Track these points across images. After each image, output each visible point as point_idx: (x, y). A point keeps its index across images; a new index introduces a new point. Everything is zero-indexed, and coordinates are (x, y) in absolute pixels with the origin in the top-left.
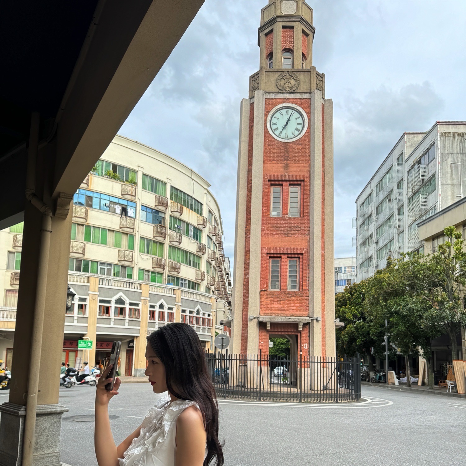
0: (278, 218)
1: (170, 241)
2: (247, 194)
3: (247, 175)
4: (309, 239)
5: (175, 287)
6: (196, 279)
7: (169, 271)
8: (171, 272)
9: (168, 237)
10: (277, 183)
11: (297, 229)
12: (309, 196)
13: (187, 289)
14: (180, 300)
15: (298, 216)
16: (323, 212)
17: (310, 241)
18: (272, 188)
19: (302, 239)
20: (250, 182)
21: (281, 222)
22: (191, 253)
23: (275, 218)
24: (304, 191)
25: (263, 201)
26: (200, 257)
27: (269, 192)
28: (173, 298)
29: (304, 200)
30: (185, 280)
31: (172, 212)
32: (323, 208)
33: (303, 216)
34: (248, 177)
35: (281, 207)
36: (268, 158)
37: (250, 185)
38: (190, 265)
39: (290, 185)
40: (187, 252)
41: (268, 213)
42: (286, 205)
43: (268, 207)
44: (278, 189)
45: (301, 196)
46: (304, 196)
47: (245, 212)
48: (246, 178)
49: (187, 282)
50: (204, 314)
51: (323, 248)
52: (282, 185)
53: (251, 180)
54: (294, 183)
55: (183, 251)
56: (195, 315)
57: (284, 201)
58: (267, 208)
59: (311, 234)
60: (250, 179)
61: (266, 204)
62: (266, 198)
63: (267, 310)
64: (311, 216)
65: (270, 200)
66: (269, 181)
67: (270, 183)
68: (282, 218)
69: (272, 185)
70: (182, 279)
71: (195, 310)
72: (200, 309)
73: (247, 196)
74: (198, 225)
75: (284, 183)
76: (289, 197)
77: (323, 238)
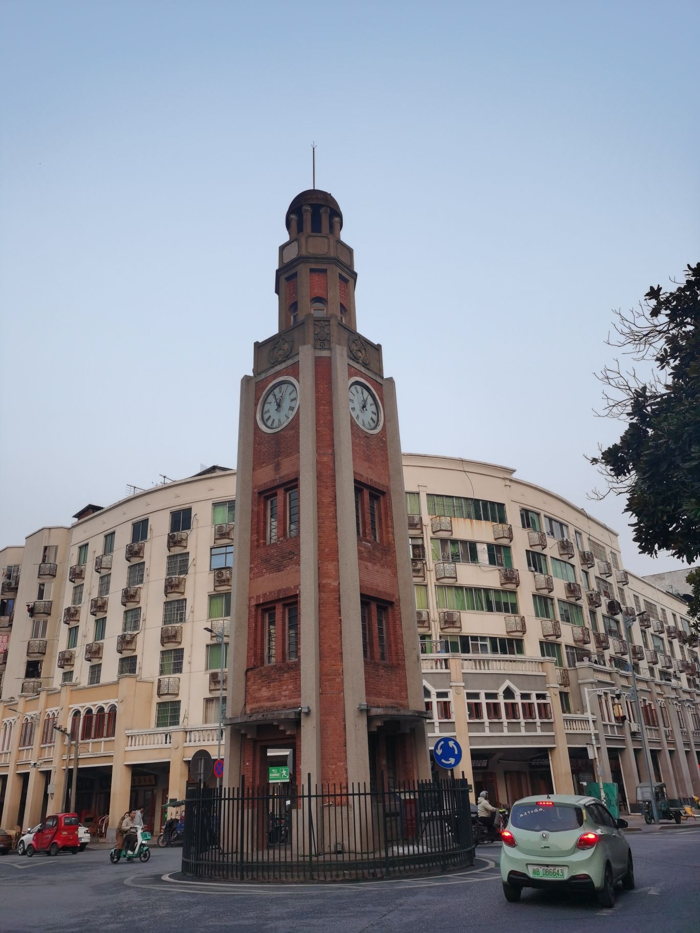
1: (437, 579)
5: (445, 655)
6: (508, 632)
7: (441, 629)
8: (446, 630)
9: (433, 574)
10: (270, 493)
11: (291, 557)
13: (490, 655)
14: (460, 677)
18: (269, 501)
19: (297, 572)
22: (490, 589)
25: (251, 526)
26: (514, 593)
27: (261, 510)
28: (445, 675)
30: (483, 638)
31: (434, 533)
32: (334, 511)
36: (258, 462)
38: (490, 609)
39: (286, 490)
40: (478, 590)
41: (261, 541)
42: (281, 522)
43: (260, 532)
49: (488, 643)
50: (525, 696)
51: (336, 577)
52: (277, 494)
54: (289, 485)
55: (469, 589)
56: (501, 700)
66: (260, 493)
67: (263, 495)
69: (266, 498)
70: (474, 638)
71: (500, 691)
72: (513, 687)
74: (496, 539)
76: (288, 507)
77: (334, 559)
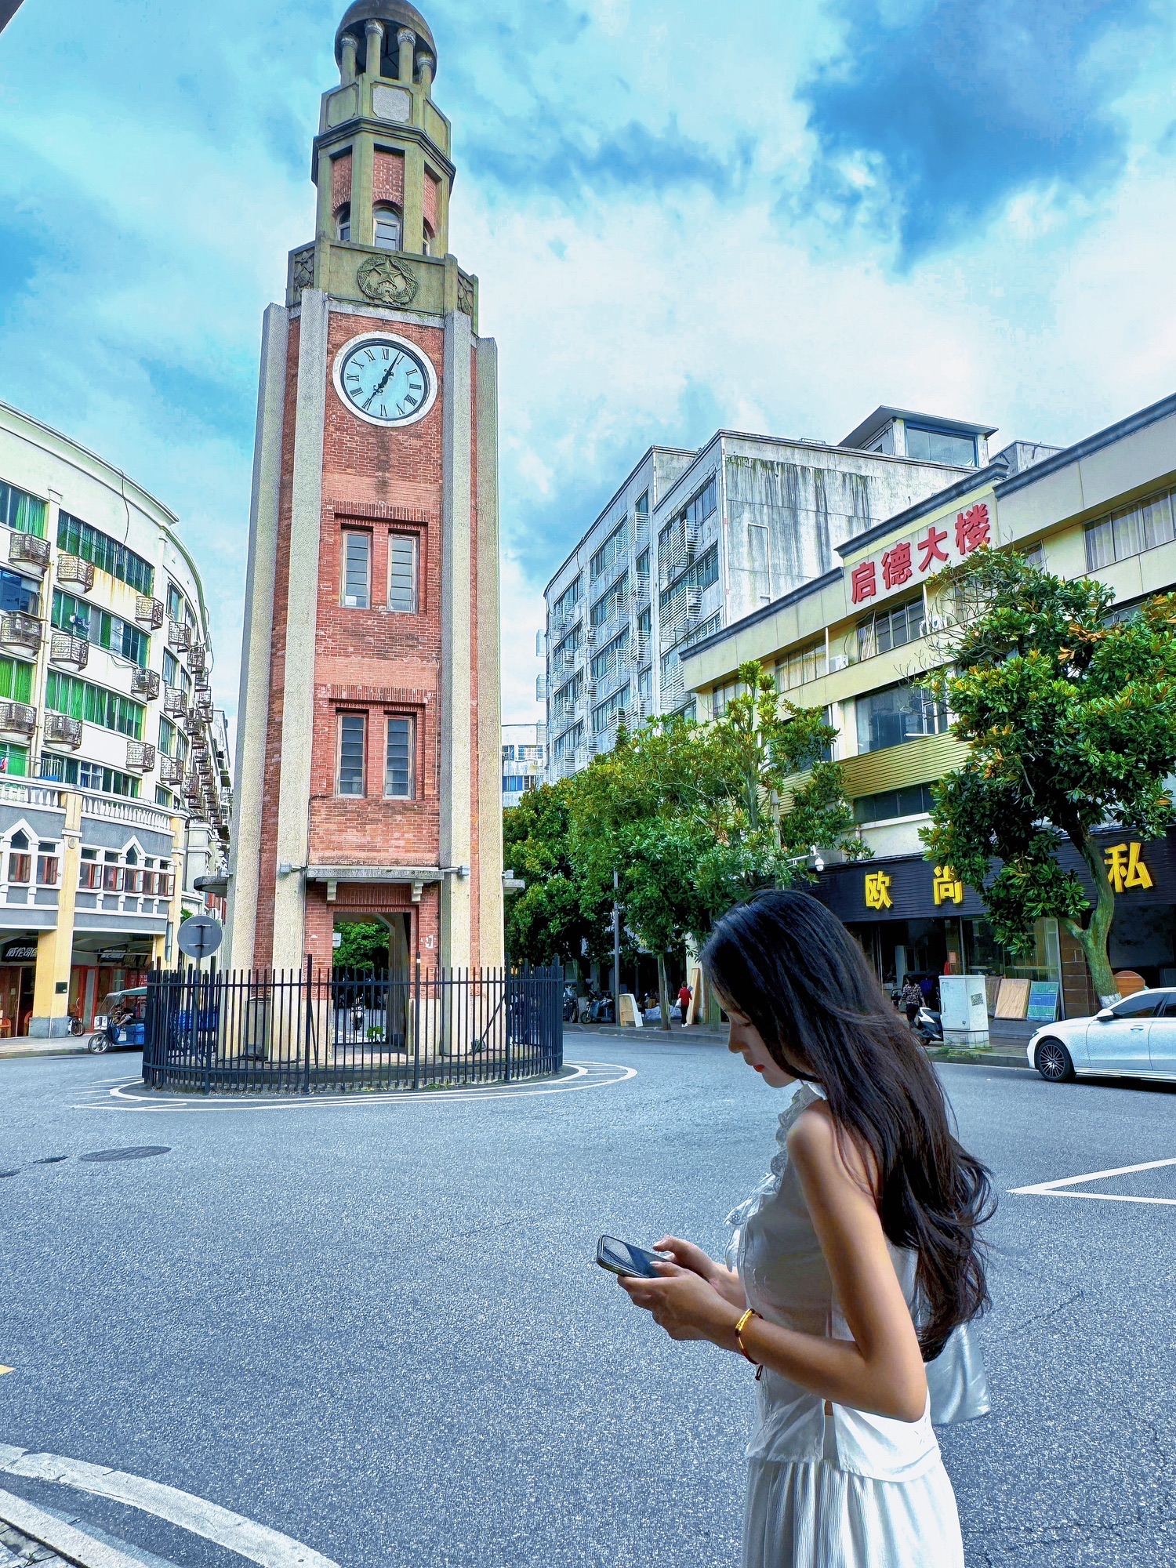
0: (363, 611)
1: (53, 660)
2: (278, 545)
3: (277, 497)
4: (441, 668)
5: (64, 785)
6: (128, 765)
7: (46, 742)
8: (52, 745)
9: (48, 647)
10: (357, 523)
11: (410, 643)
12: (440, 563)
13: (100, 792)
14: (78, 822)
15: (412, 610)
16: (474, 606)
17: (442, 675)
18: (345, 534)
19: (423, 669)
20: (287, 515)
21: (369, 622)
22: (117, 694)
23: (353, 611)
24: (427, 549)
25: (320, 565)
26: (141, 707)
27: (337, 545)
28: (58, 818)
29: (426, 571)
30: (96, 767)
31: (60, 580)
32: (474, 597)
33: (425, 612)
34: (281, 501)
35: (368, 583)
36: (335, 456)
37: (286, 522)
38: (111, 726)
39: (391, 531)
40: (102, 691)
41: (335, 597)
42: (381, 580)
43: (335, 581)
44: (361, 537)
45: (418, 561)
46: (426, 563)
47: (272, 590)
48: (276, 504)
49: (100, 773)
50: (149, 862)
51: (474, 695)
52: (370, 530)
53: (290, 510)
54: (402, 527)
55: (92, 687)
56: (122, 862)
57: (375, 570)
58: (330, 584)
59: (445, 657)
60: (286, 506)
61: (328, 573)
62: (330, 558)
63: (328, 848)
64: (444, 613)
65: (340, 565)
66: (337, 516)
67: (339, 521)
68: (372, 612)
69: (344, 527)
70: (86, 766)
71: (124, 851)
72: (139, 848)
73: (278, 548)
74: (137, 619)
75: (377, 527)
76: (390, 560)
77: (473, 668)
